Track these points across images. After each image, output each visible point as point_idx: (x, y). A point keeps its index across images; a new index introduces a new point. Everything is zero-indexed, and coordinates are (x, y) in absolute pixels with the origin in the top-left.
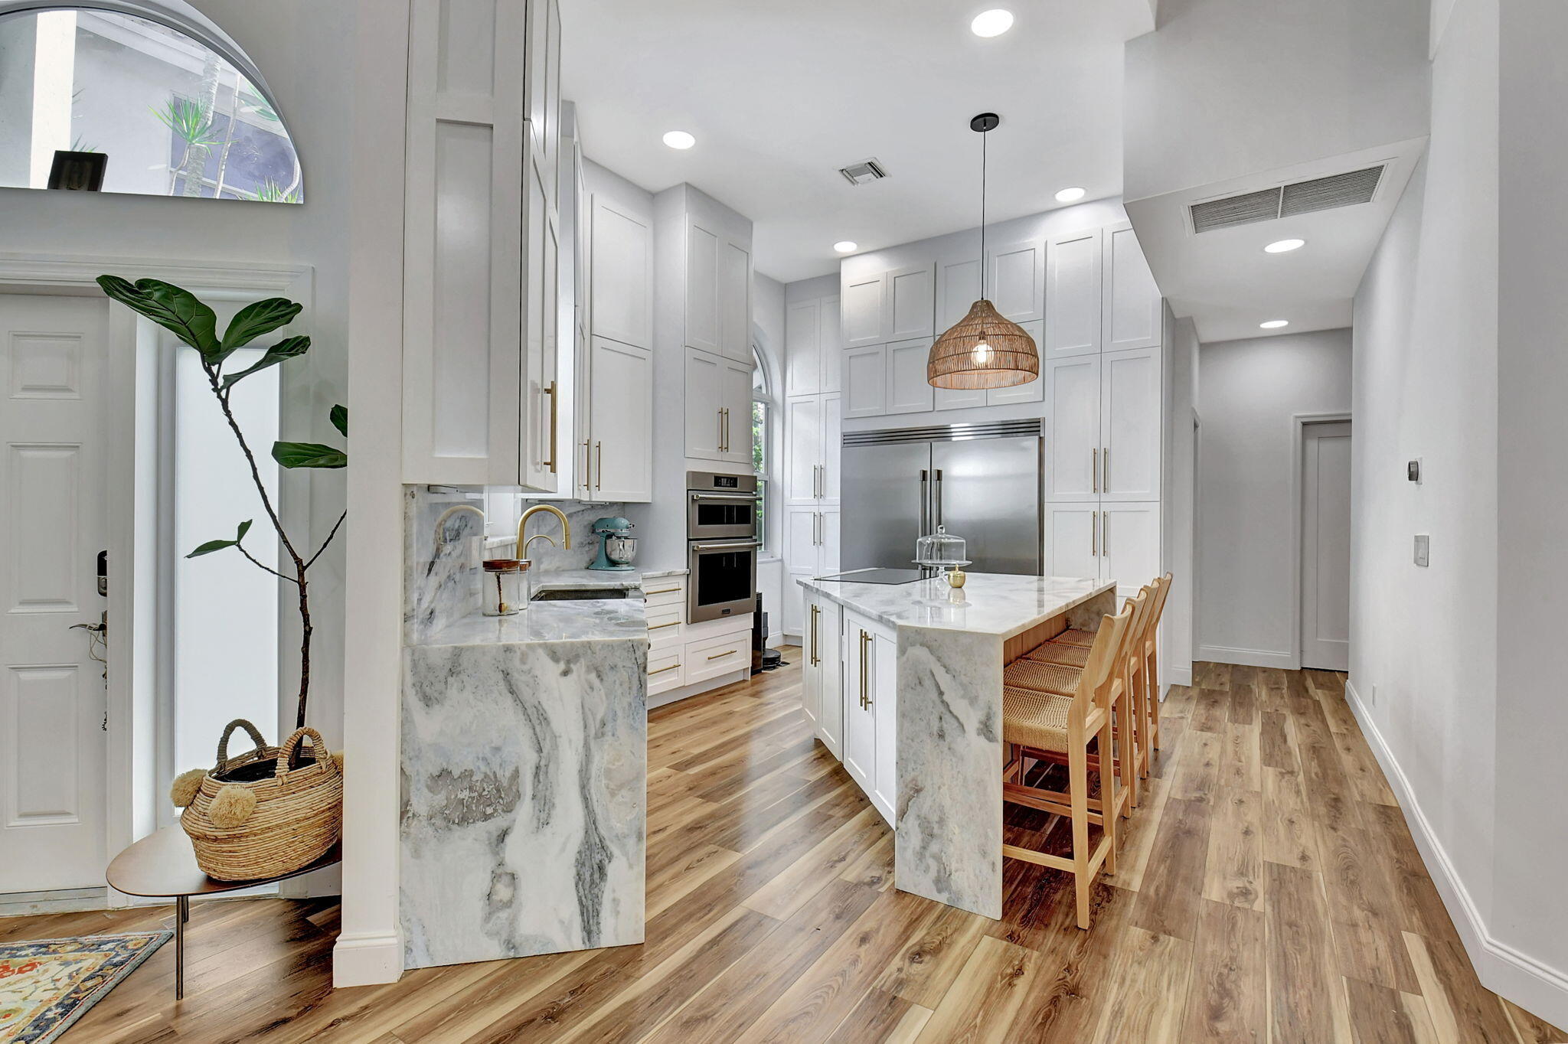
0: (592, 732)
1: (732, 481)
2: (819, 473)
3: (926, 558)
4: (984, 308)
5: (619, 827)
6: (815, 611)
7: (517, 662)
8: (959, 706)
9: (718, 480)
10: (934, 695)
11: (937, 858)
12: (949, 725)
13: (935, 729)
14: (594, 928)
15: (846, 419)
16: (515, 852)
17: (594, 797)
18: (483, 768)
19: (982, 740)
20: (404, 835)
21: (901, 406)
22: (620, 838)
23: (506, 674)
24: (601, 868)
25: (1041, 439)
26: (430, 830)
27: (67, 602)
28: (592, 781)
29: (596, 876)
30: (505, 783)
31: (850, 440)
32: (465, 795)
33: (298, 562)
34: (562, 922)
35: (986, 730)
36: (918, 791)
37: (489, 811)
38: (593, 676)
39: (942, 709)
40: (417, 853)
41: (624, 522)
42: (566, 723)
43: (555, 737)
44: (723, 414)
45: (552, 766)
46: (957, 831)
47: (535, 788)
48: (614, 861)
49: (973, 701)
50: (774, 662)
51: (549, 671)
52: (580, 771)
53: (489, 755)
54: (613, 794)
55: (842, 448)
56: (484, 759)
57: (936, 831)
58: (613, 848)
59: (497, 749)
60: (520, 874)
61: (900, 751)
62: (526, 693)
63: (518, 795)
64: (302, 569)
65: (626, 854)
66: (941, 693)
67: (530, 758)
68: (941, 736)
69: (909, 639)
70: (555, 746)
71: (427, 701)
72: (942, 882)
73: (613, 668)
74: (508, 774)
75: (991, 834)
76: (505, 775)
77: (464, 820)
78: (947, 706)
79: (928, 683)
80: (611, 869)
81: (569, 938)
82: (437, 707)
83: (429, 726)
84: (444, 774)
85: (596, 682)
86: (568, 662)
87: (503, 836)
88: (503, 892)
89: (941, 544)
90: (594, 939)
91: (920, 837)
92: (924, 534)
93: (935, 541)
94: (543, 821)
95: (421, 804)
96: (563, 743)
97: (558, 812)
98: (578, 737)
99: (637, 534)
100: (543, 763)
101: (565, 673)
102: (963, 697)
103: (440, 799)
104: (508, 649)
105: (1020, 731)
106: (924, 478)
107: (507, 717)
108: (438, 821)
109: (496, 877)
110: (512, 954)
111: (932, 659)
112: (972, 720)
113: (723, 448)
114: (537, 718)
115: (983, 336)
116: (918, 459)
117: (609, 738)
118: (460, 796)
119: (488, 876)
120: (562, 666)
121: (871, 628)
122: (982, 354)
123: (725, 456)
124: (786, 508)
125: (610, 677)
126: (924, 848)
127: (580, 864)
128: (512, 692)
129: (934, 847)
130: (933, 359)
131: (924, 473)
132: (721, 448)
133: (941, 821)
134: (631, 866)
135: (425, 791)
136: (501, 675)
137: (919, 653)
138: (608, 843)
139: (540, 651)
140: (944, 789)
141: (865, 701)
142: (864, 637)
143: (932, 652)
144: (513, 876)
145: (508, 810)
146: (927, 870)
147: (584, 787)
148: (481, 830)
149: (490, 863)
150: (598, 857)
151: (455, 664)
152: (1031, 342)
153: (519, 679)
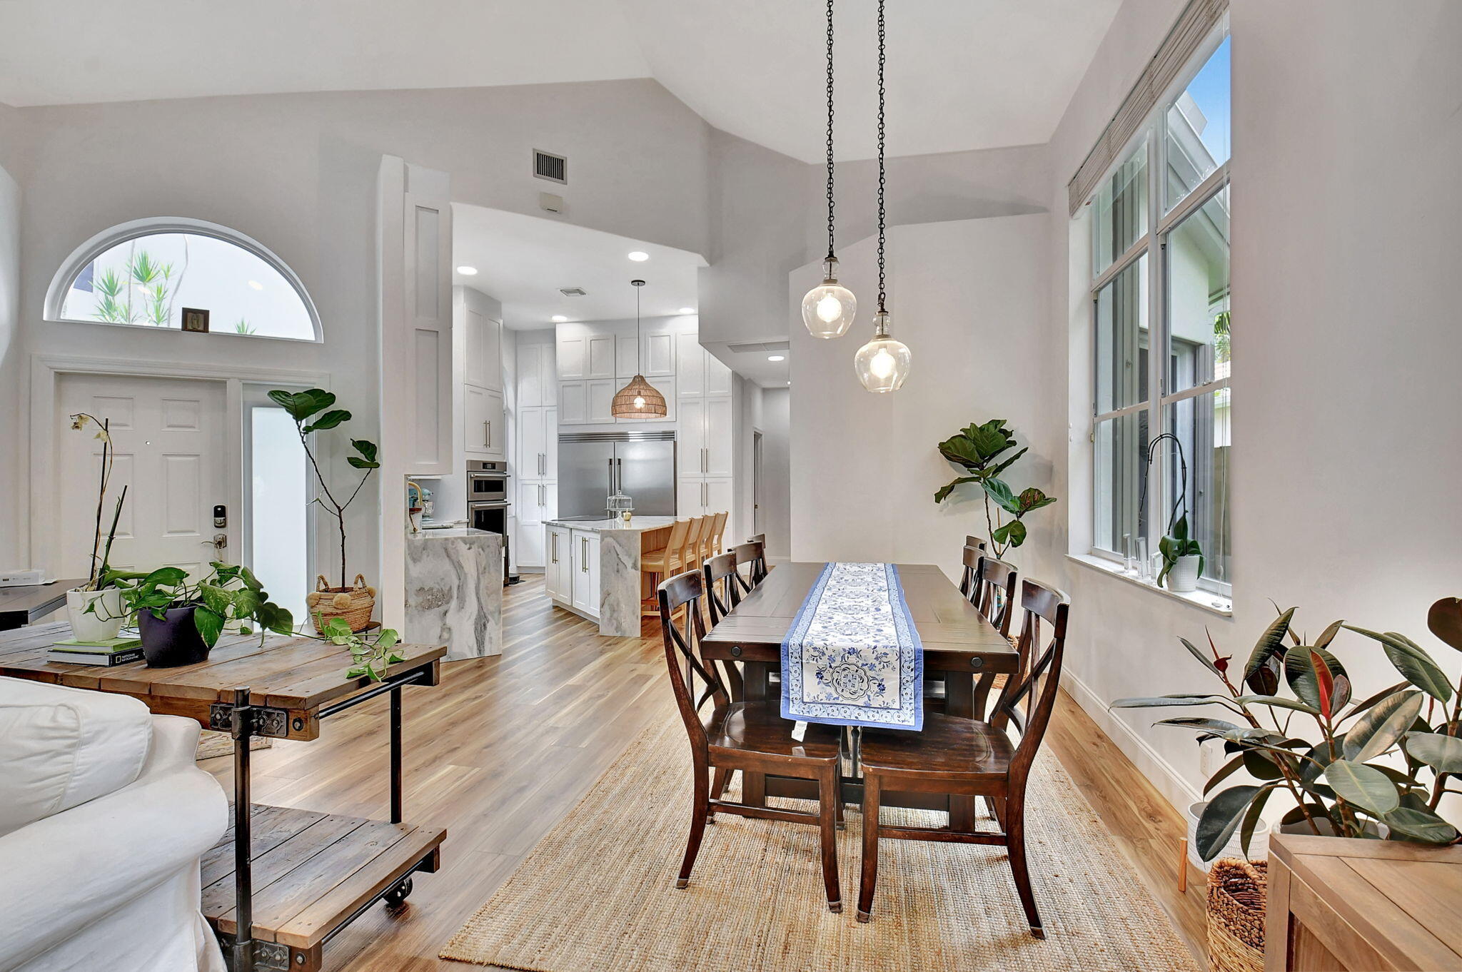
0: (480, 572)
1: (493, 465)
2: (542, 460)
3: (612, 507)
4: (639, 380)
5: (492, 609)
6: (555, 535)
7: (450, 545)
8: (624, 558)
9: (485, 465)
10: (616, 555)
11: (617, 619)
12: (621, 566)
13: (616, 569)
14: (482, 649)
15: (560, 426)
16: (450, 619)
17: (481, 597)
18: (437, 586)
19: (633, 570)
20: (406, 614)
21: (595, 419)
22: (492, 613)
23: (446, 550)
24: (485, 625)
25: (675, 443)
26: (416, 612)
27: (193, 532)
28: (481, 591)
29: (483, 628)
30: (446, 592)
31: (563, 439)
32: (430, 597)
33: (339, 508)
34: (469, 646)
35: (635, 566)
36: (609, 595)
37: (440, 603)
38: (480, 550)
39: (618, 560)
40: (411, 621)
41: (426, 491)
42: (470, 568)
43: (465, 574)
44: (487, 424)
45: (464, 586)
46: (624, 607)
47: (458, 594)
48: (490, 622)
49: (630, 556)
50: (515, 580)
51: (463, 547)
52: (476, 587)
53: (439, 582)
54: (489, 596)
55: (559, 443)
56: (438, 583)
57: (616, 609)
58: (489, 617)
59: (443, 579)
60: (452, 628)
61: (601, 580)
62: (454, 557)
63: (451, 597)
64: (340, 511)
65: (493, 619)
66: (618, 555)
67: (456, 583)
68: (618, 571)
69: (605, 535)
70: (466, 578)
71: (415, 560)
72: (618, 628)
73: (488, 546)
74: (447, 589)
75: (636, 605)
76: (446, 589)
77: (429, 608)
78: (620, 559)
79: (613, 551)
80: (488, 626)
81: (472, 653)
82: (418, 563)
83: (416, 570)
84: (422, 589)
85: (482, 552)
86: (470, 544)
87: (445, 613)
88: (446, 635)
89: (620, 500)
90: (482, 652)
91: (609, 612)
92: (611, 495)
93: (617, 498)
94: (461, 607)
95: (412, 602)
96: (469, 576)
97: (467, 603)
98: (475, 574)
99: (433, 498)
100: (461, 584)
101: (469, 549)
102: (626, 555)
103: (421, 599)
104: (446, 539)
105: (647, 566)
106: (611, 464)
107: (447, 566)
108: (420, 609)
109: (443, 630)
110: (449, 660)
111: (615, 542)
112: (629, 565)
113: (487, 445)
114: (458, 566)
115: (639, 394)
116: (606, 451)
117: (487, 574)
118: (428, 598)
119: (440, 629)
120: (468, 546)
121: (587, 536)
122: (639, 402)
123: (489, 450)
124: (518, 481)
125: (487, 550)
126: (611, 616)
127: (476, 623)
128: (448, 556)
129: (615, 615)
130: (614, 405)
131: (611, 460)
132: (486, 445)
133: (618, 605)
134: (496, 624)
135: (414, 596)
136: (444, 550)
137: (609, 540)
138: (487, 615)
139: (459, 540)
140: (619, 592)
141: (584, 569)
142: (584, 540)
143: (614, 539)
144: (450, 629)
145: (448, 603)
146: (613, 624)
147: (477, 594)
148: (437, 611)
149: (440, 624)
150: (483, 621)
151: (425, 546)
152: (663, 399)
153: (452, 552)
